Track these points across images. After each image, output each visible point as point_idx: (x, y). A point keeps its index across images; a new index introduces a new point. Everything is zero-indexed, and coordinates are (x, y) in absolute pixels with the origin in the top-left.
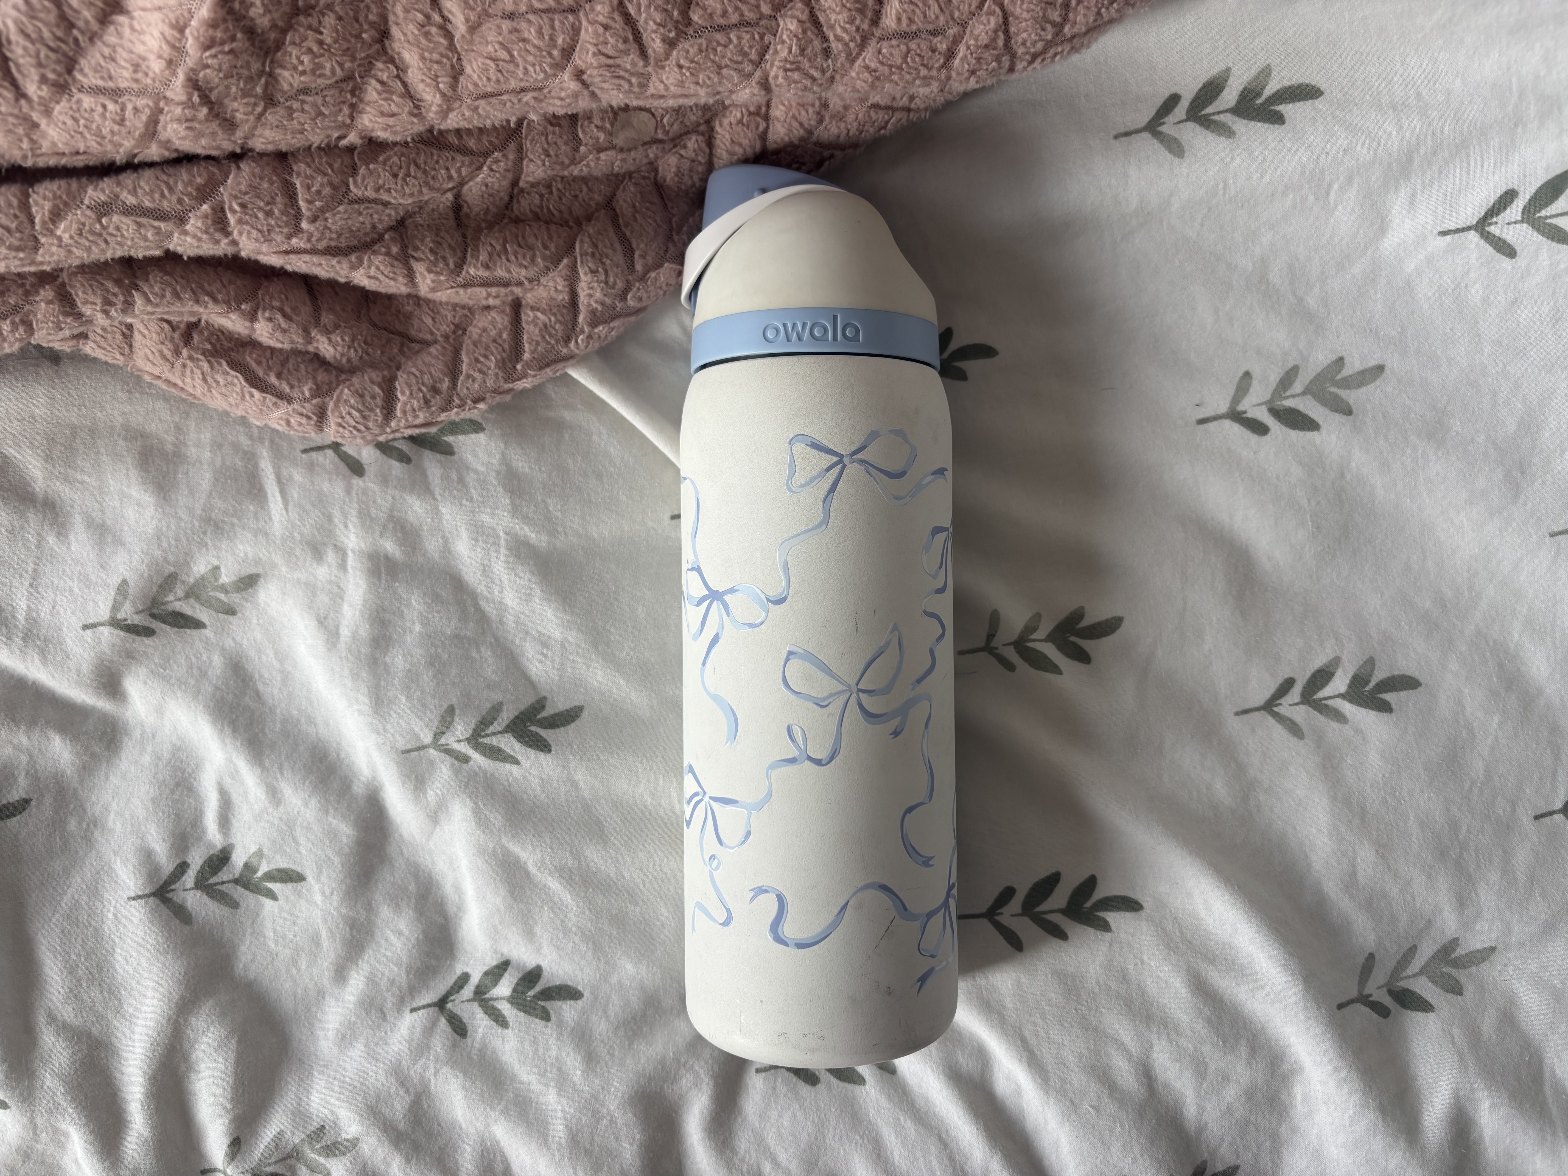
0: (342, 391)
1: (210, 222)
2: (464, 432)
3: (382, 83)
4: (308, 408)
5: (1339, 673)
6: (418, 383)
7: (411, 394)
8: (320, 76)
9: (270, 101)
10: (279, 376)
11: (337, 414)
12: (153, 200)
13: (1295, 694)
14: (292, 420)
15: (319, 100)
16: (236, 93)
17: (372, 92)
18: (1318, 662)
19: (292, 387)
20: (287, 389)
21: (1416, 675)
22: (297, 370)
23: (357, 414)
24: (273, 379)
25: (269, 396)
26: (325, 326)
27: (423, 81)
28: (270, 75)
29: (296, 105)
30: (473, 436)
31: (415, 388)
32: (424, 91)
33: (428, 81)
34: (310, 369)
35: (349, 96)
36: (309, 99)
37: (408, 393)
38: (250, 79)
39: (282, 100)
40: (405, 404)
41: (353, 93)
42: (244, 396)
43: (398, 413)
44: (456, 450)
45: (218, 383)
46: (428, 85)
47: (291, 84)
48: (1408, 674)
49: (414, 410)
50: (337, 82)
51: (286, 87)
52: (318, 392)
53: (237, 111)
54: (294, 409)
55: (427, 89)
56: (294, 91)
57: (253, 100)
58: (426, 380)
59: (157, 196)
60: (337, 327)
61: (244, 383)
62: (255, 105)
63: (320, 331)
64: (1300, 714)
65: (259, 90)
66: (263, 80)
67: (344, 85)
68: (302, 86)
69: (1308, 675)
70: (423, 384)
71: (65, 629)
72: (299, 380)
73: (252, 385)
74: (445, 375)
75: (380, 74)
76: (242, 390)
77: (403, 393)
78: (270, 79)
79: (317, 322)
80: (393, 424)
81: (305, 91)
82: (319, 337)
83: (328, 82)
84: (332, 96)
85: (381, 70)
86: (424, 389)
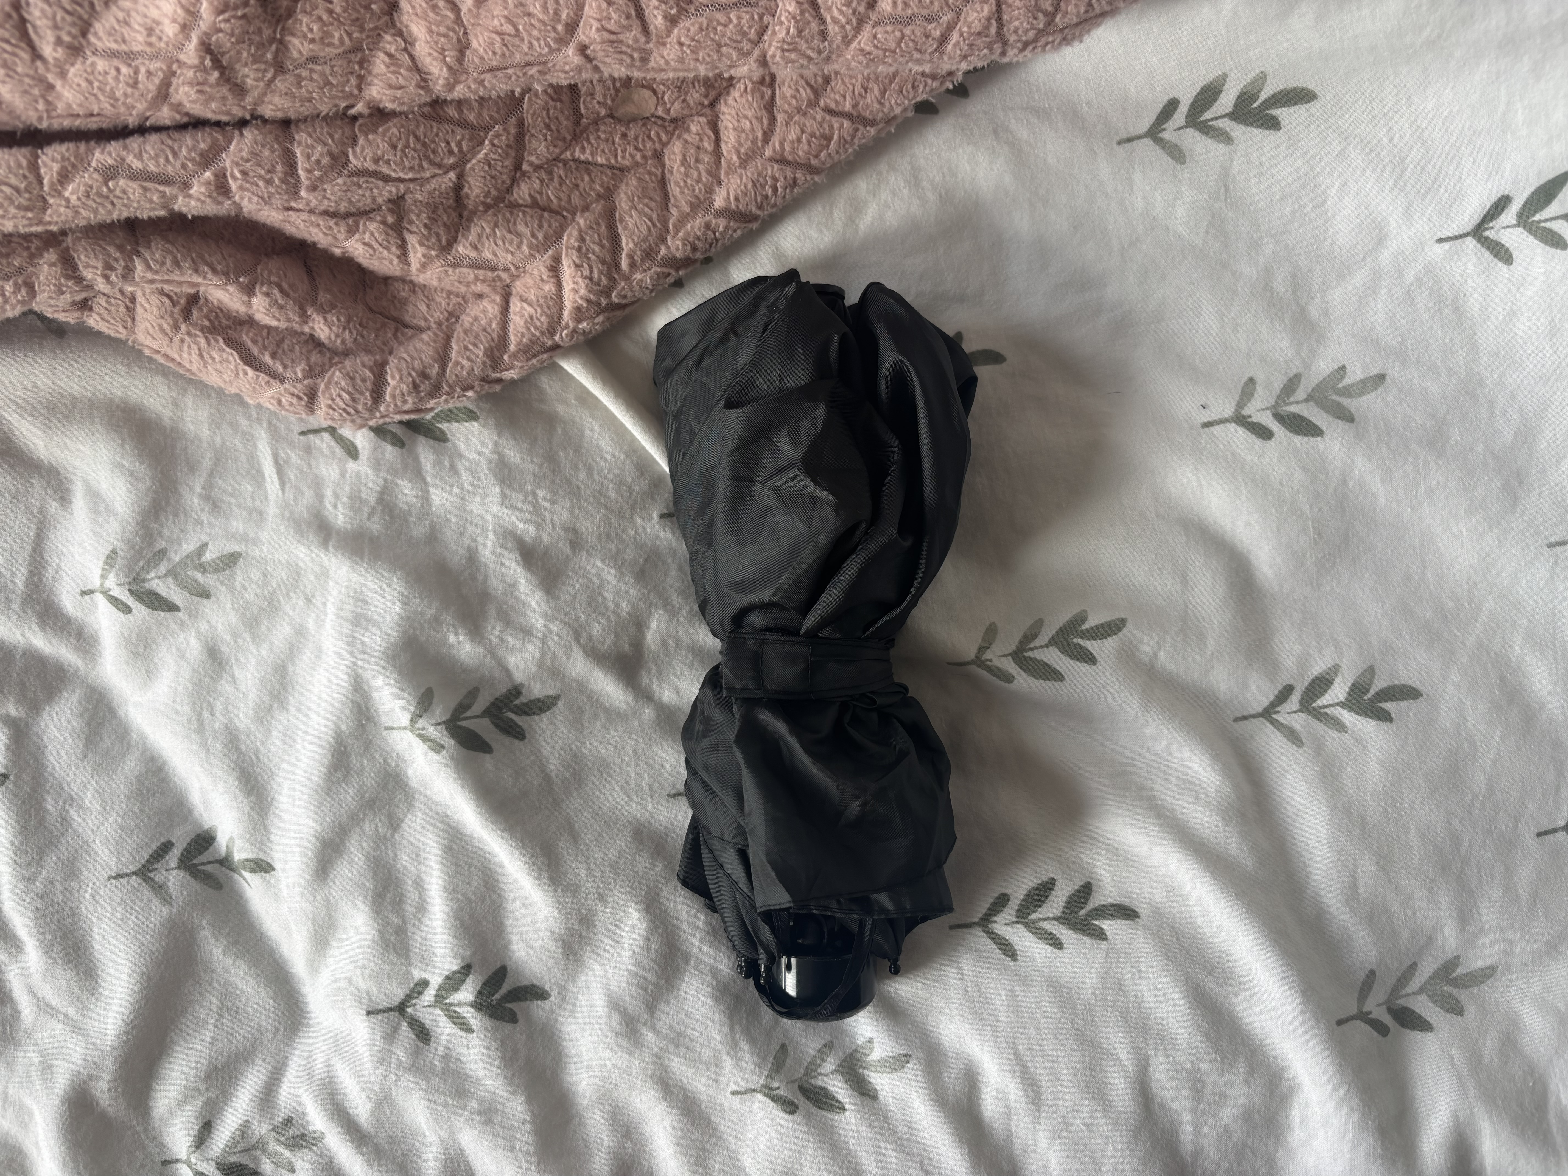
0: (334, 373)
1: (213, 188)
2: (458, 420)
3: (390, 55)
5: (1338, 681)
8: (330, 45)
9: (280, 68)
10: (273, 356)
12: (158, 165)
13: (1294, 702)
14: (284, 400)
15: (328, 70)
16: (247, 58)
17: (379, 64)
18: (1317, 669)
19: (285, 367)
20: (280, 369)
21: (1417, 685)
22: (292, 351)
24: (267, 359)
25: (262, 375)
26: (321, 305)
27: (430, 54)
28: (281, 42)
29: (305, 73)
30: (467, 424)
32: (431, 64)
33: (436, 54)
34: (304, 351)
35: (357, 67)
36: (318, 68)
38: (261, 46)
39: (291, 67)
41: (361, 64)
44: (449, 437)
46: (435, 59)
47: (300, 52)
48: (1409, 684)
50: (345, 52)
51: (295, 54)
52: (310, 373)
53: (247, 76)
54: (285, 389)
55: (435, 63)
56: (304, 59)
57: (263, 66)
59: (162, 161)
60: (333, 306)
61: (239, 361)
62: (265, 71)
63: (316, 310)
64: (1299, 721)
65: (269, 56)
66: (274, 47)
67: (352, 56)
68: (311, 54)
69: (1307, 683)
72: (293, 361)
73: (247, 363)
75: (388, 46)
78: (280, 46)
79: (314, 302)
81: (313, 59)
82: (315, 316)
83: (337, 51)
84: (341, 66)
85: (389, 43)
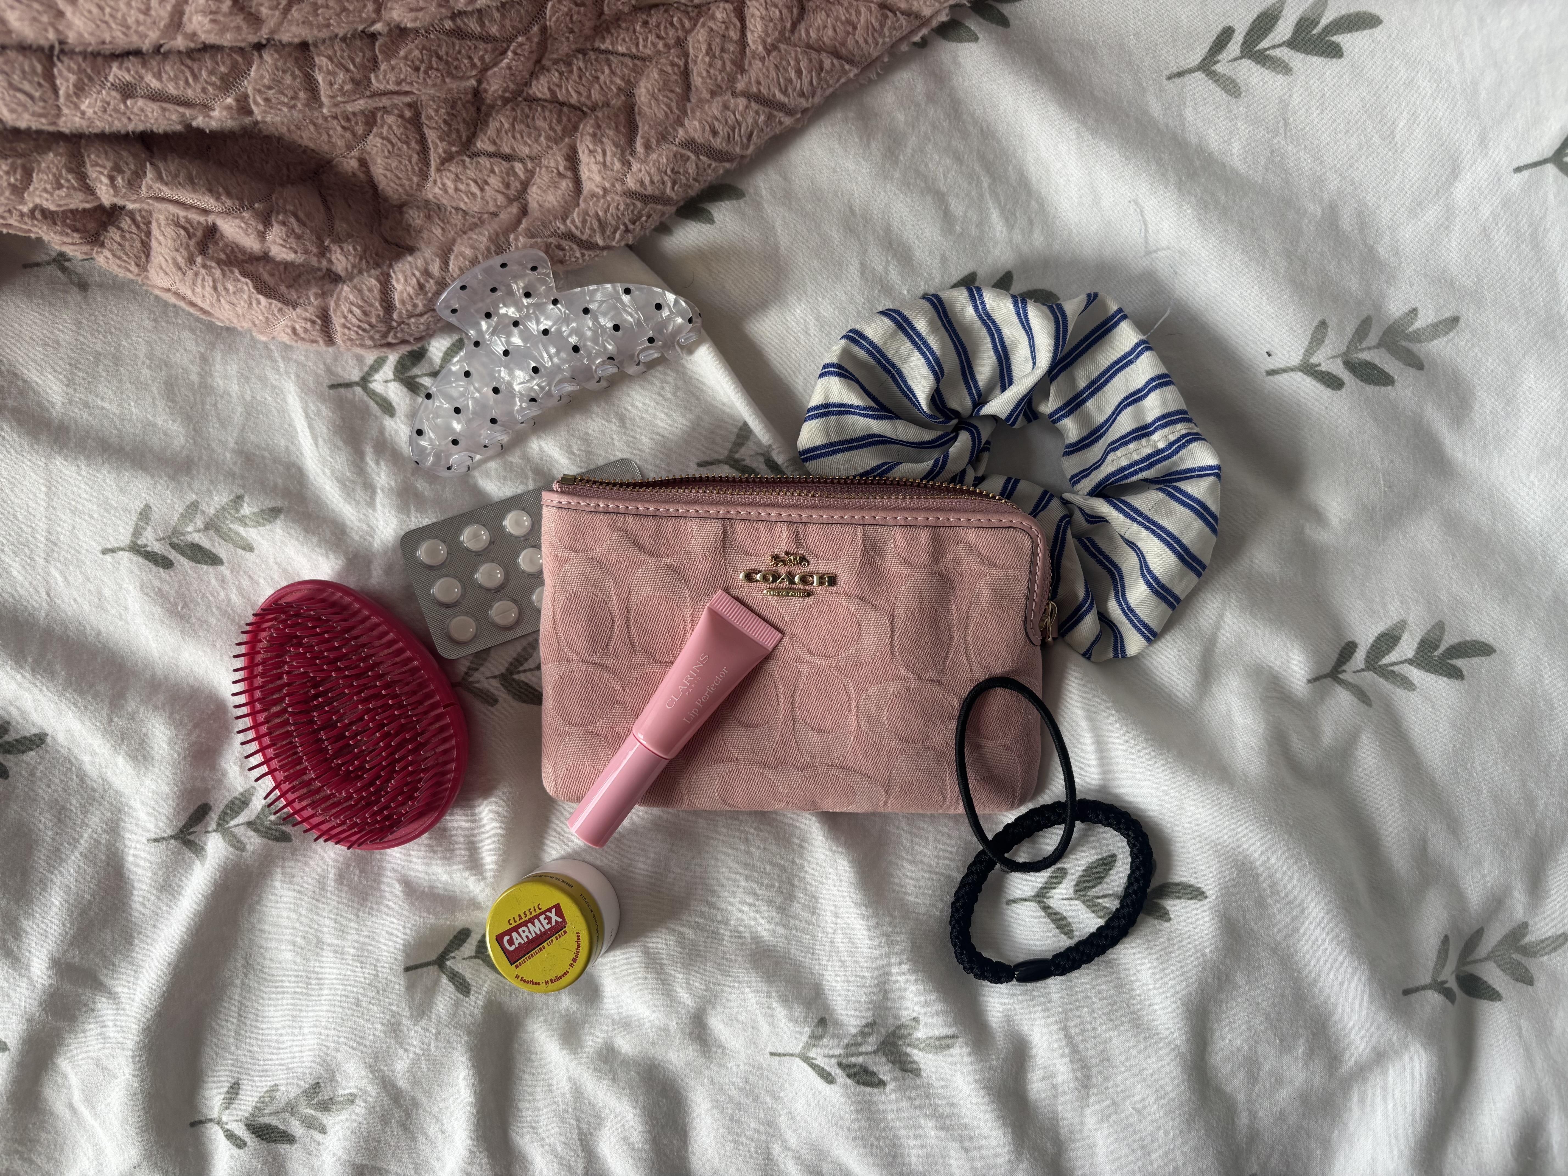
4: (312, 313)
5: (1405, 637)
21: (1490, 640)
23: (359, 311)
25: (274, 302)
48: (1481, 640)
54: (299, 314)
71: (84, 552)
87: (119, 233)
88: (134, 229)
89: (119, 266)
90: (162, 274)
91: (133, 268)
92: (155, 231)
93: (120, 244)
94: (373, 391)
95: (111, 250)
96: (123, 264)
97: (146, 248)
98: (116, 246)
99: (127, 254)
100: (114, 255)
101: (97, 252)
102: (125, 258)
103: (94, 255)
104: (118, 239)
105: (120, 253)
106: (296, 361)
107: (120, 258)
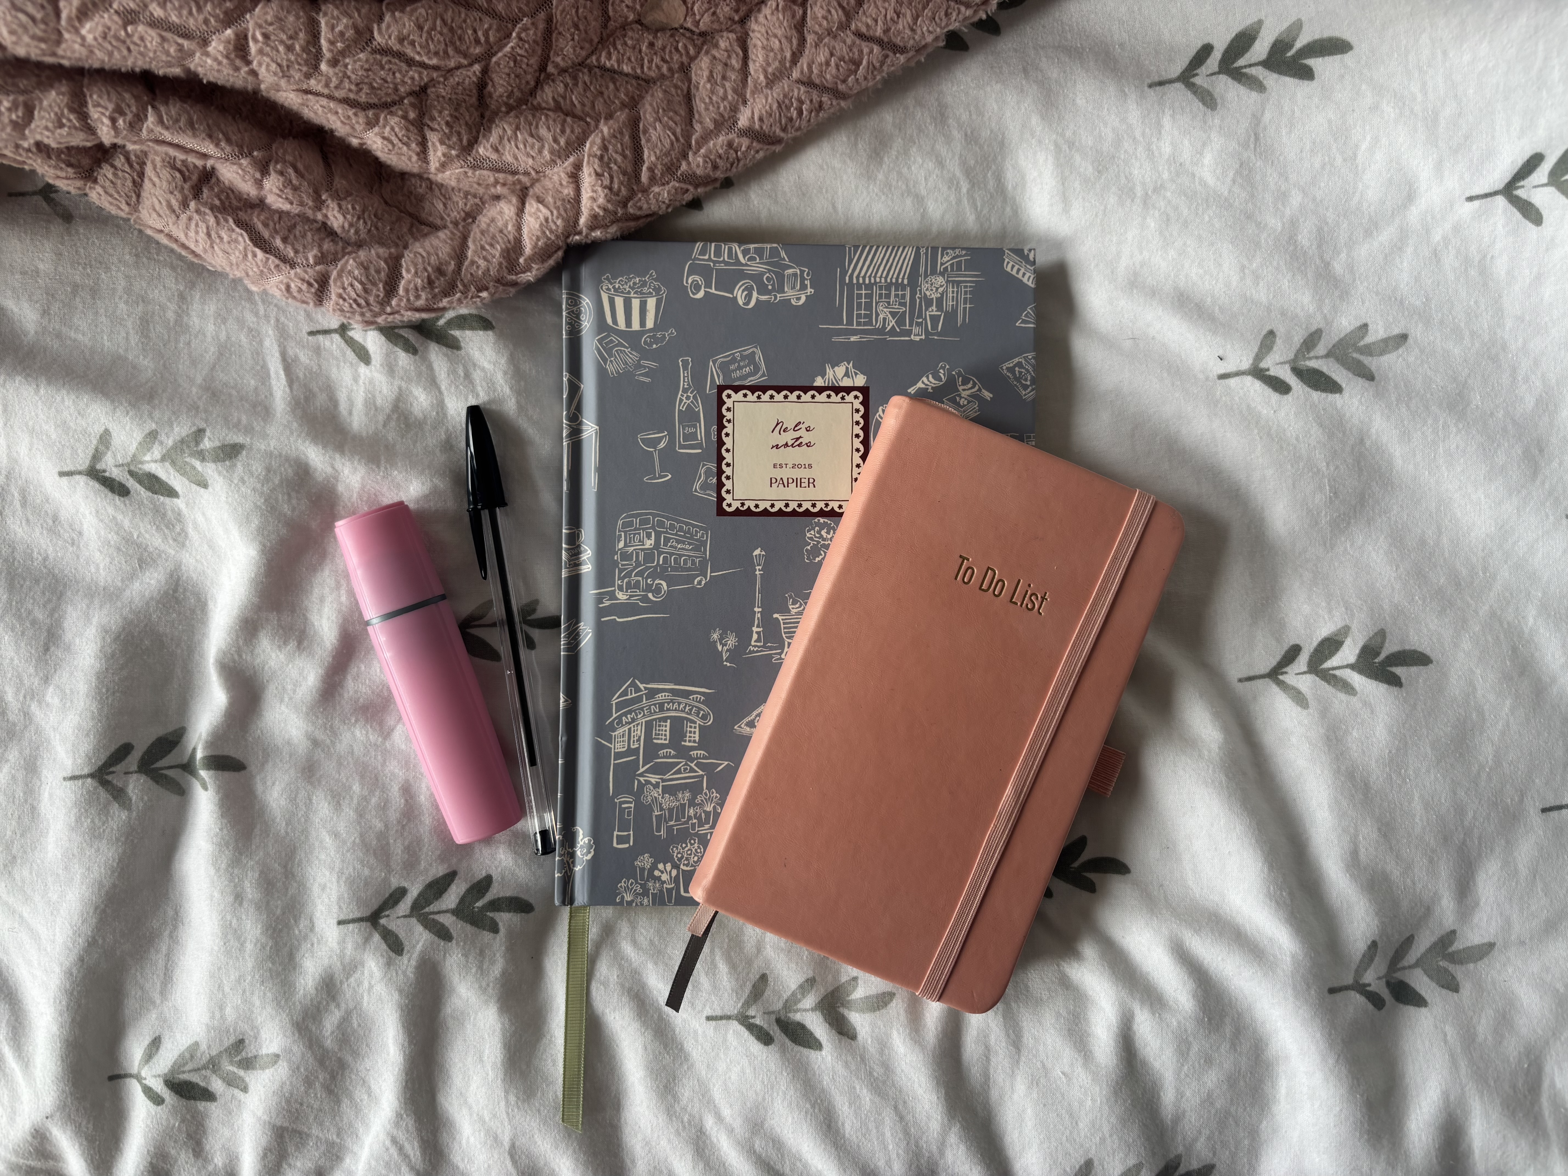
0: (347, 261)
4: (310, 274)
6: (424, 262)
7: (416, 273)
11: (339, 284)
14: (293, 285)
19: (296, 252)
20: (291, 254)
22: (303, 237)
23: (360, 286)
25: (272, 258)
31: (420, 267)
34: (316, 238)
37: (413, 271)
40: (409, 282)
42: (246, 255)
43: (401, 291)
45: (221, 238)
49: (417, 289)
52: (322, 259)
54: (296, 274)
58: (432, 261)
61: (248, 242)
70: (429, 264)
71: (41, 473)
72: (305, 247)
73: (256, 245)
74: (452, 258)
76: (245, 249)
77: (408, 271)
80: (394, 302)
86: (429, 269)
87: (112, 170)
88: (127, 168)
89: (111, 204)
90: (154, 215)
91: (124, 206)
92: (149, 170)
93: (112, 182)
94: (351, 338)
95: (103, 187)
96: (115, 202)
97: (138, 186)
98: (108, 184)
99: (118, 193)
100: (106, 192)
101: (90, 188)
102: (116, 196)
103: (87, 191)
104: (110, 176)
105: (112, 191)
106: (276, 305)
107: (111, 196)
